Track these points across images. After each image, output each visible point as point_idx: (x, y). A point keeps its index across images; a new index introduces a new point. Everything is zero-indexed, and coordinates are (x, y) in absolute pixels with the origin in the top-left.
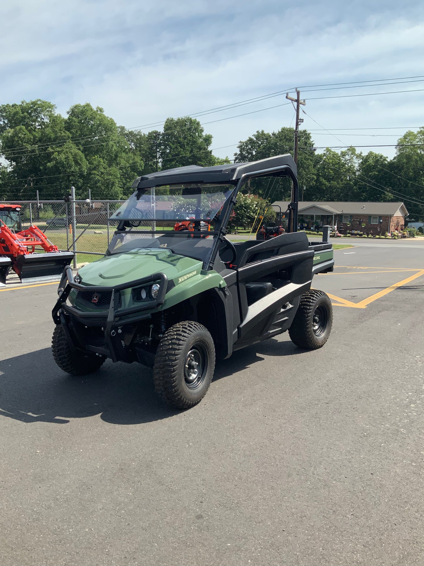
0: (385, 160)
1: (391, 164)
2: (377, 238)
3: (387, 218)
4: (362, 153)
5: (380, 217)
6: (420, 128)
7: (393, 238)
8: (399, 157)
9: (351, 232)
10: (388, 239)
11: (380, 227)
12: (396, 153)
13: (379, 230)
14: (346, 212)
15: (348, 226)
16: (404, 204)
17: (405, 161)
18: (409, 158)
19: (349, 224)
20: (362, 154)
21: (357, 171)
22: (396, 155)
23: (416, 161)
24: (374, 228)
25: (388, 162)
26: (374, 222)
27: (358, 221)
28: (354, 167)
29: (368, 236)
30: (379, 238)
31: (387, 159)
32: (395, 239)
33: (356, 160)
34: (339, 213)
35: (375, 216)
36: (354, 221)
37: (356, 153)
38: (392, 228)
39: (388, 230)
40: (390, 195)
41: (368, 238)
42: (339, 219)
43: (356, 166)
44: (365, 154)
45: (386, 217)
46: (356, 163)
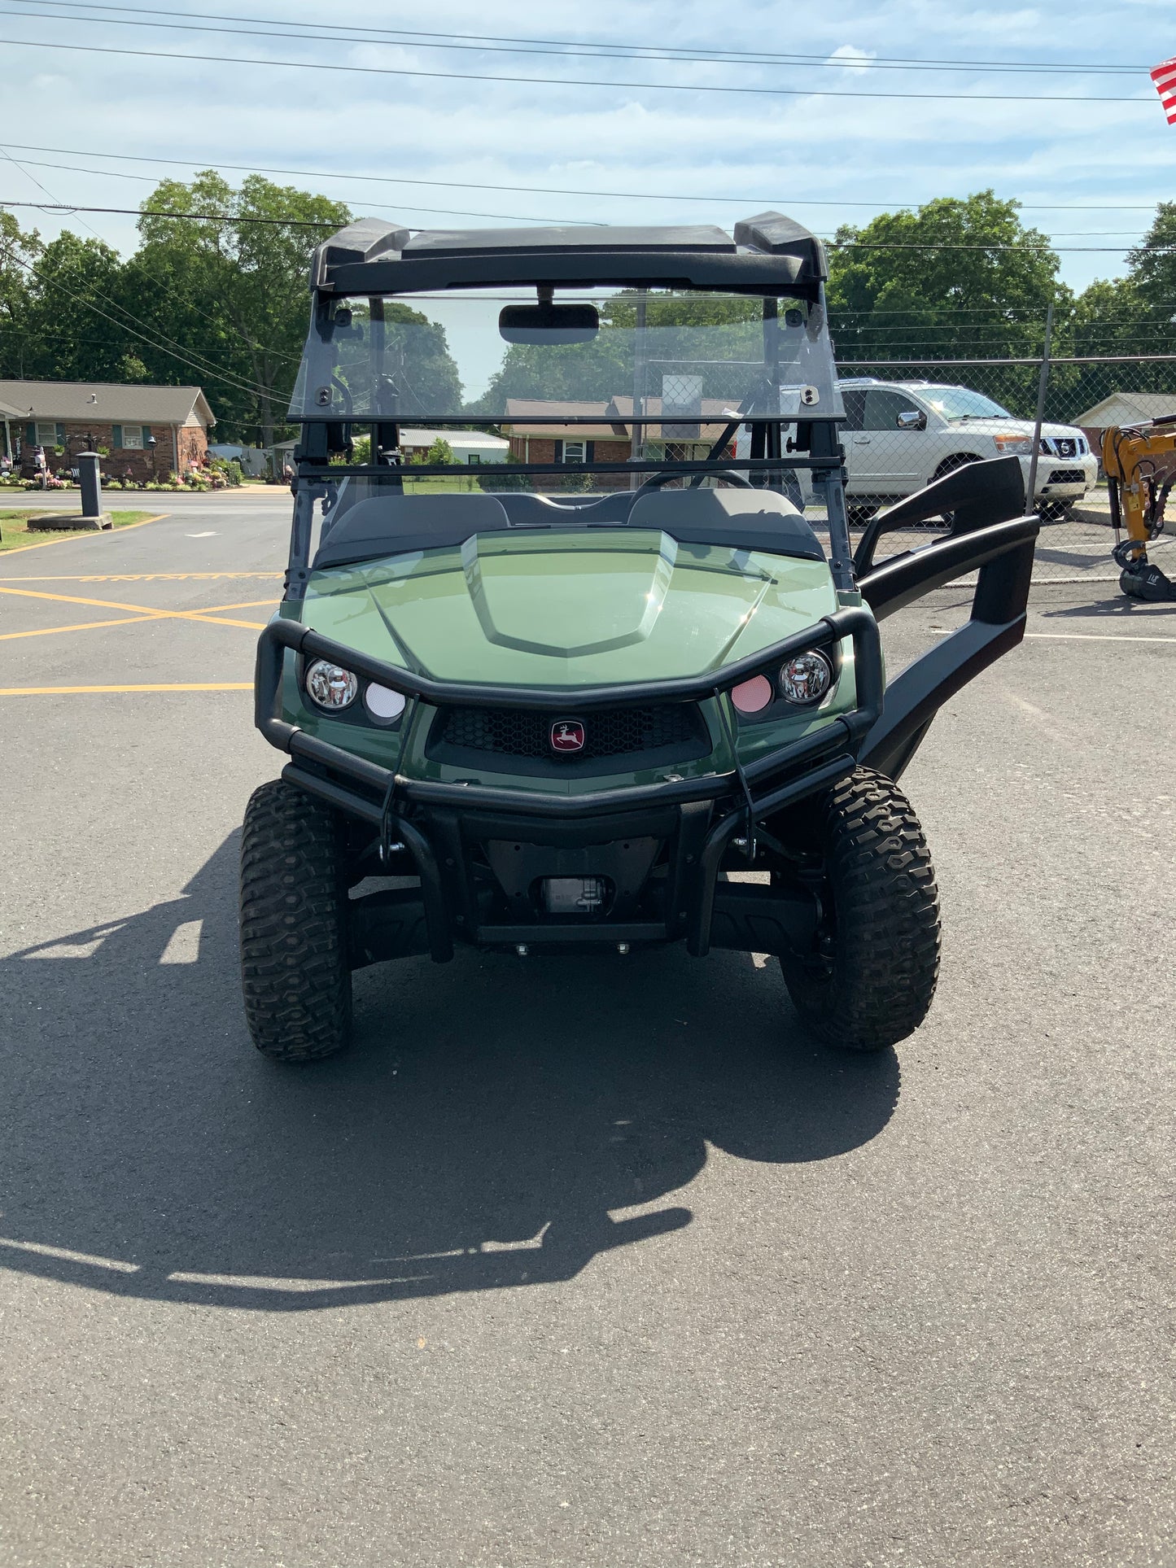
0: (111, 260)
1: (132, 274)
2: (152, 490)
3: (167, 431)
4: (38, 234)
5: (147, 428)
6: (198, 175)
7: (196, 489)
8: (150, 255)
9: (68, 473)
10: (181, 491)
11: (152, 458)
12: (142, 245)
13: (149, 465)
14: (41, 412)
15: (58, 454)
16: (202, 390)
17: (169, 268)
18: (179, 260)
19: (59, 451)
20: (38, 238)
21: (32, 287)
22: (140, 250)
23: (199, 271)
24: (133, 458)
25: (123, 267)
26: (132, 443)
27: (86, 440)
28: (20, 275)
29: (123, 484)
30: (157, 490)
31: (118, 258)
32: (200, 490)
33: (24, 254)
34: (22, 415)
35: (132, 426)
36: (71, 439)
37: (21, 232)
38: (183, 462)
39: (172, 466)
40: (137, 365)
41: (124, 489)
42: (25, 434)
43: (27, 274)
44: (49, 238)
45: (163, 429)
46: (27, 266)
